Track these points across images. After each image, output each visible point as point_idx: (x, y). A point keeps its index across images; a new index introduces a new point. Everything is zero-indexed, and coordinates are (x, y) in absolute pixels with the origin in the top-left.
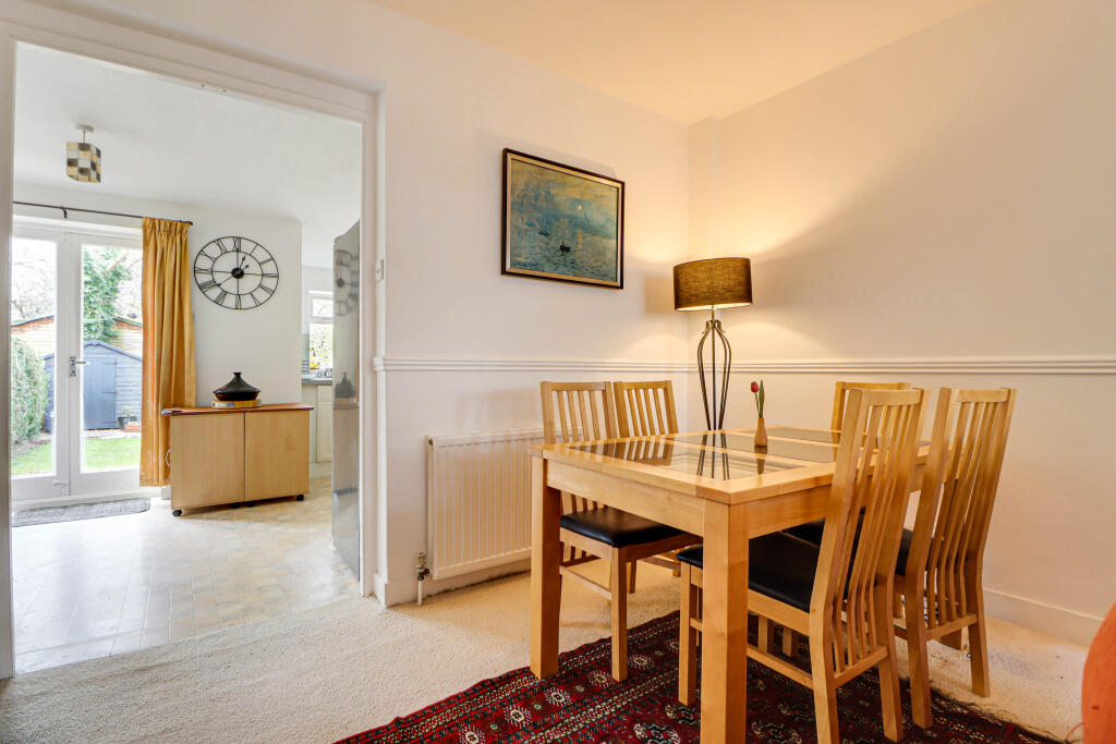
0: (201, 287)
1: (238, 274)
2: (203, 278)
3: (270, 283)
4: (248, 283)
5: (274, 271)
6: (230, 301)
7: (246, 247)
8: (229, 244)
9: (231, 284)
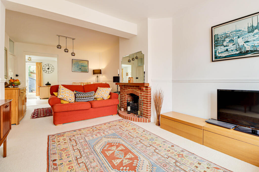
0: (43, 71)
1: (48, 69)
2: (44, 70)
3: (53, 70)
4: (50, 70)
5: (53, 68)
6: (47, 72)
7: (50, 65)
8: (47, 65)
9: (48, 70)
